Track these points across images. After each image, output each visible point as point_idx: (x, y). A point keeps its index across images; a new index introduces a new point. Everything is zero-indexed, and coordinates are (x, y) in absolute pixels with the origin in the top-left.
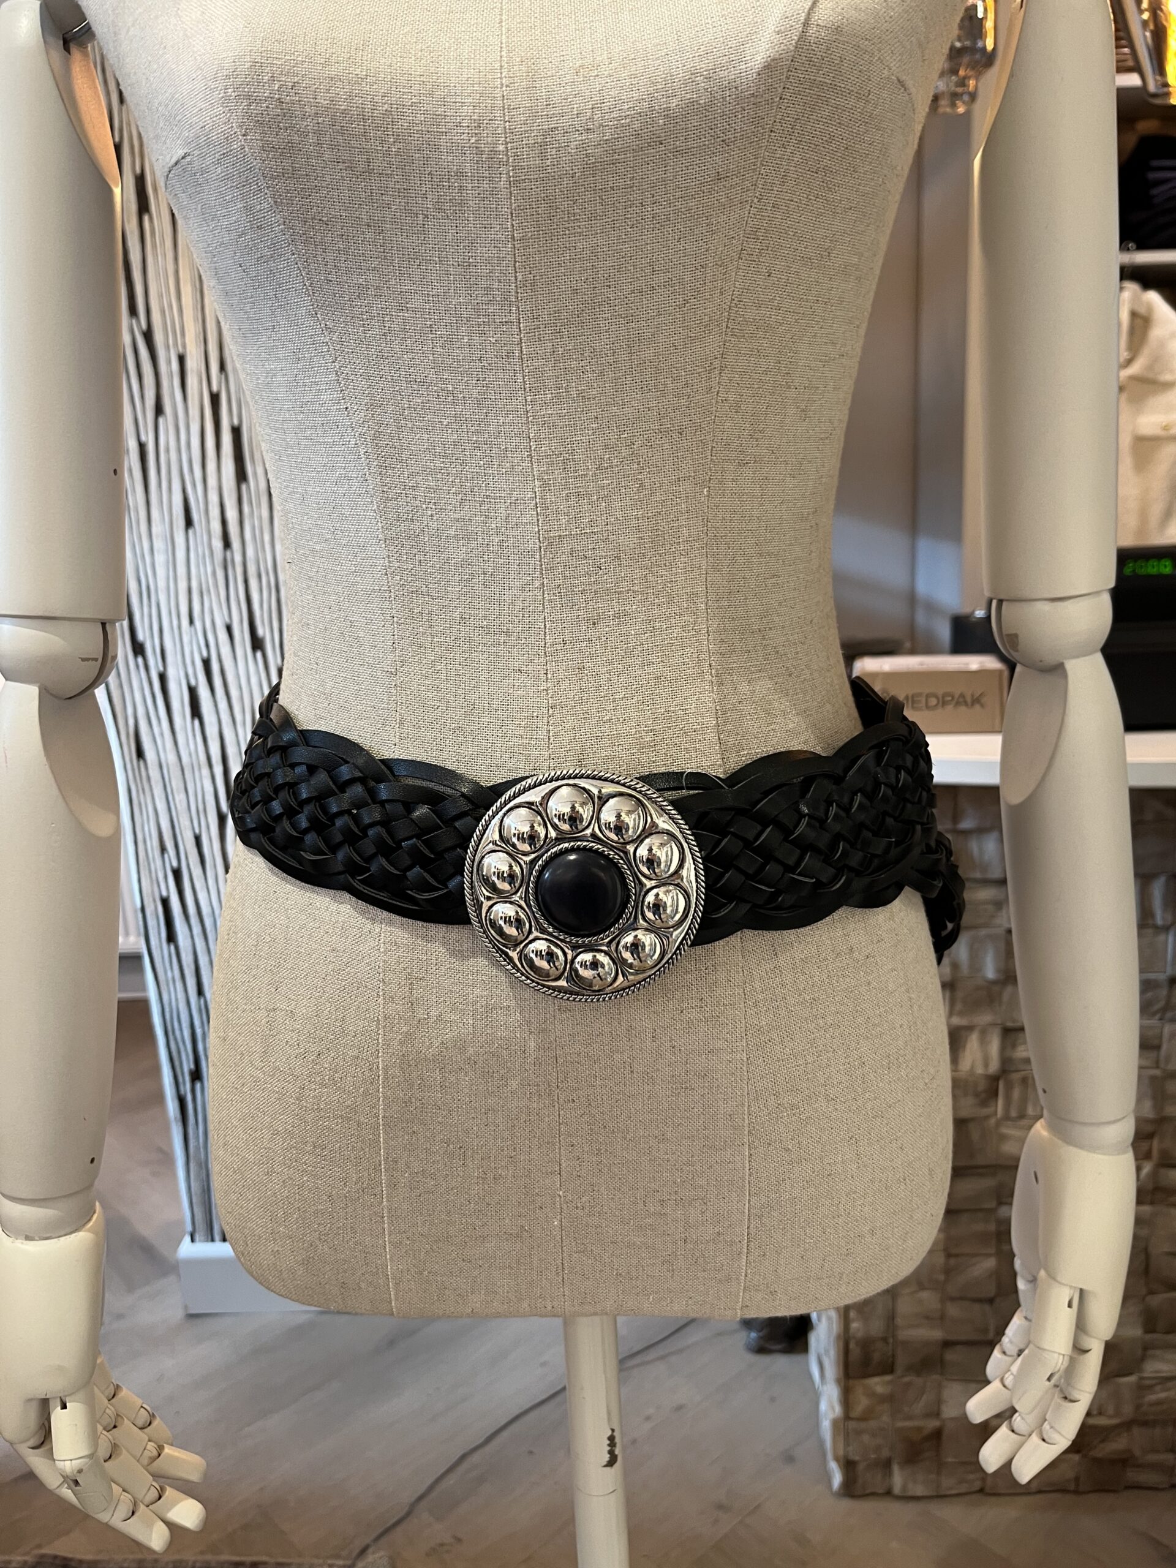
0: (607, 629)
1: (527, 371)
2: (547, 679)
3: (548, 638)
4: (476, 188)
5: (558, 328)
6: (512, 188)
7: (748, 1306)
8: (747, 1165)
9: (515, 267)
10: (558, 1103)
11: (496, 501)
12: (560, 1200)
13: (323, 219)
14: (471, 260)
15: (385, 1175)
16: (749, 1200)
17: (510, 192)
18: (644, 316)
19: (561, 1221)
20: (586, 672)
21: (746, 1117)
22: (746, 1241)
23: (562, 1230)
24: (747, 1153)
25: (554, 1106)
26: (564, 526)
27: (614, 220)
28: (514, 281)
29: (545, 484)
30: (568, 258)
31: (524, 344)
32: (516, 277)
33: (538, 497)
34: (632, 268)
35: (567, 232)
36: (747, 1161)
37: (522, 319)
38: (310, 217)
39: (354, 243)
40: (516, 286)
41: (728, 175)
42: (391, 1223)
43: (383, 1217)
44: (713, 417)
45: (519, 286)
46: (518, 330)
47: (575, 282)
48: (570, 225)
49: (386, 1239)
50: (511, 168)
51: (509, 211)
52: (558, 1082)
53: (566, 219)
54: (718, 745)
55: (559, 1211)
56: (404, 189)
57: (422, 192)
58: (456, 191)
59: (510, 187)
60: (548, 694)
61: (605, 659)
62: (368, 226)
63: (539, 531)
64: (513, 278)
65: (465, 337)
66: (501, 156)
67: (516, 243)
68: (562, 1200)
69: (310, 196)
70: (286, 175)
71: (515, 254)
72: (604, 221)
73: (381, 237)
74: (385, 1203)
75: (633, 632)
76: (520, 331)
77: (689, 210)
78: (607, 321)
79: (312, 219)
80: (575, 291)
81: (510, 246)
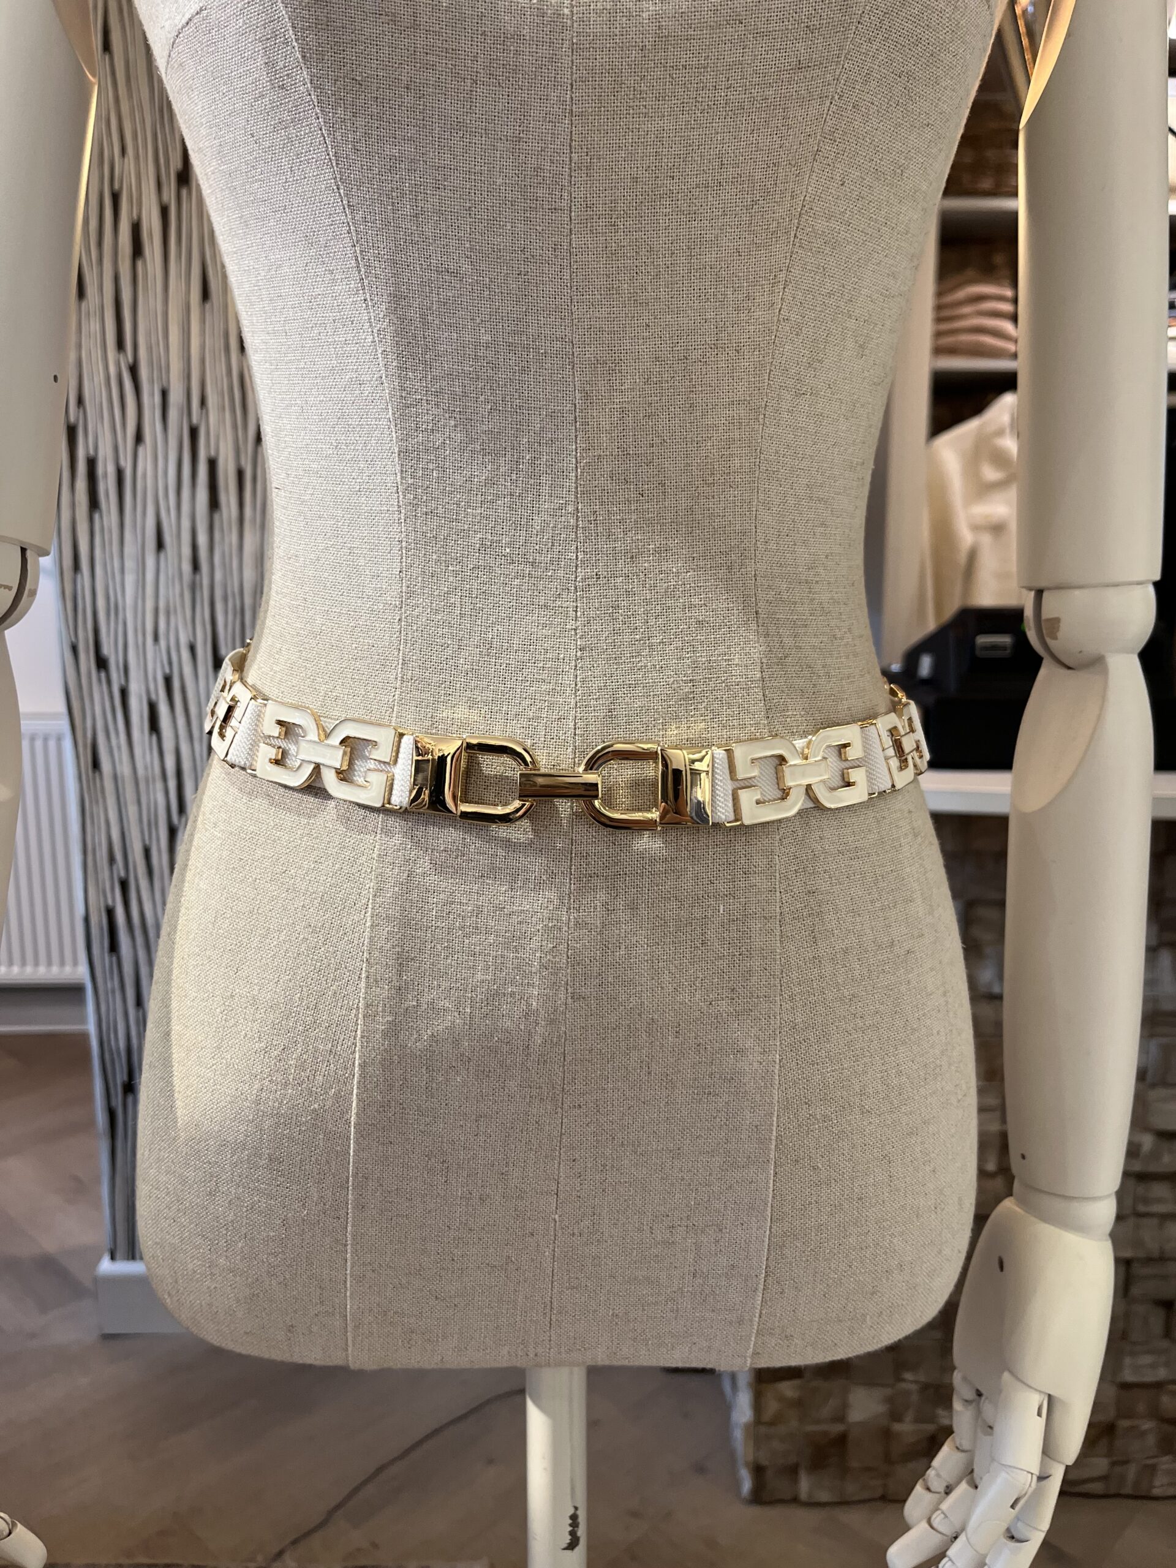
0: (646, 565)
1: (575, 267)
2: (576, 617)
3: (579, 570)
4: (534, 54)
5: (613, 220)
6: (575, 56)
7: (759, 1353)
8: (771, 1185)
9: (570, 146)
10: (562, 1108)
11: (530, 412)
12: (555, 1225)
13: (357, 78)
14: (521, 135)
15: (352, 1194)
16: (771, 1226)
17: (572, 61)
18: (708, 214)
19: (554, 1251)
20: (620, 611)
21: (774, 1128)
22: (763, 1276)
23: (554, 1261)
24: (772, 1172)
25: (556, 1113)
26: (605, 444)
27: (683, 103)
28: (568, 163)
29: (586, 396)
30: (630, 141)
31: (573, 236)
32: (571, 157)
33: (578, 410)
34: (699, 158)
35: (631, 111)
36: (771, 1181)
37: (573, 207)
38: (342, 75)
39: (390, 108)
40: (570, 169)
41: (810, 64)
42: (355, 1252)
43: (346, 1245)
44: (773, 337)
45: (573, 168)
46: (569, 219)
47: (635, 169)
48: (635, 104)
49: (348, 1272)
50: (575, 34)
51: (569, 81)
52: (564, 1084)
53: (631, 96)
54: (763, 702)
55: (552, 1238)
56: (453, 50)
57: (473, 55)
58: (512, 55)
59: (572, 55)
60: (576, 634)
61: (642, 598)
62: (407, 88)
63: (576, 450)
64: (568, 159)
65: (508, 224)
66: (565, 20)
67: (574, 118)
68: (557, 1224)
69: (344, 51)
70: (320, 26)
71: (571, 132)
72: (673, 102)
73: (422, 103)
74: (349, 1228)
75: (674, 570)
76: (571, 220)
77: (766, 99)
78: (667, 218)
79: (344, 78)
80: (635, 180)
81: (567, 122)
